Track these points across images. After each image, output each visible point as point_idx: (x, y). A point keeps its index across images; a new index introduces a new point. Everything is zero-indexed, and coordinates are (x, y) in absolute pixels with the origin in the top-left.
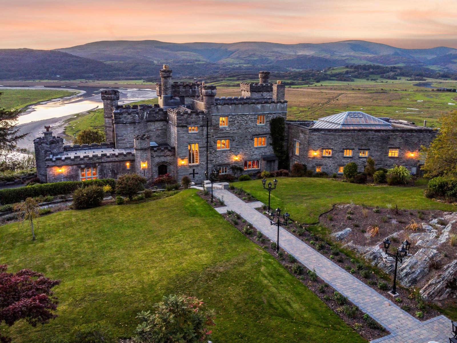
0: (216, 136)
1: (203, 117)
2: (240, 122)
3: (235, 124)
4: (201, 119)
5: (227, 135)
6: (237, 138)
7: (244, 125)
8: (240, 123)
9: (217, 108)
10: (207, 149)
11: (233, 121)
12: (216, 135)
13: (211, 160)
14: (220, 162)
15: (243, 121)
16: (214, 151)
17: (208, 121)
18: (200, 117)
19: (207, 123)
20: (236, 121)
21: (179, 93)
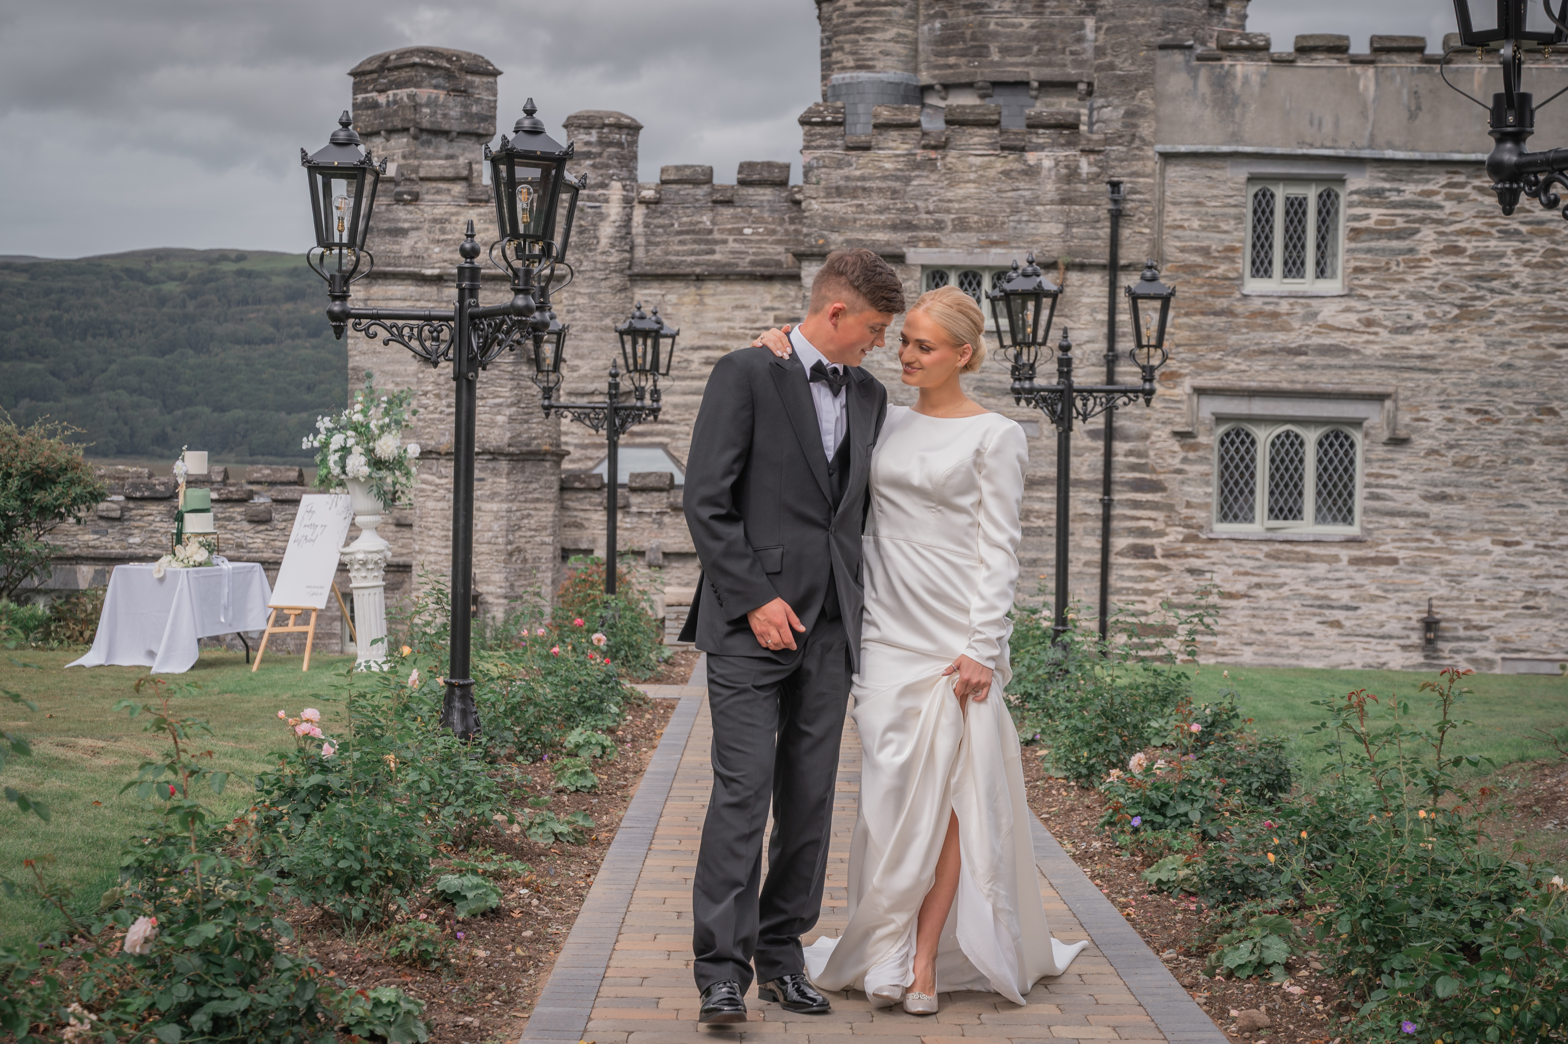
0: (1208, 381)
1: (1072, 175)
2: (1470, 245)
3: (1416, 265)
4: (1050, 188)
5: (1326, 381)
6: (1436, 418)
7: (1523, 276)
8: (1478, 257)
9: (1221, 83)
10: (1107, 505)
11: (1399, 235)
12: (1200, 368)
13: (1147, 629)
14: (1247, 656)
15: (1507, 234)
16: (1175, 535)
17: (1117, 217)
18: (1031, 172)
19: (1105, 231)
20: (1428, 233)
21: (980, 51)
